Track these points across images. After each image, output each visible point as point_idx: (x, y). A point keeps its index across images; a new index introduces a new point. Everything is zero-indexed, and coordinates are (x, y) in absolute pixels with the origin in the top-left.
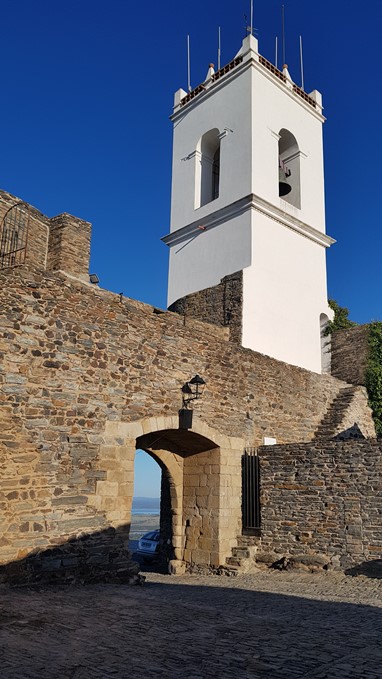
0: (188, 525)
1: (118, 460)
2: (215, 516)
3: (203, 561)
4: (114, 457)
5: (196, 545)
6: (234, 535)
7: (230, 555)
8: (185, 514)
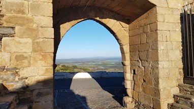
0: (134, 73)
1: (29, 15)
2: (155, 68)
3: (146, 103)
4: (23, 13)
5: (141, 89)
6: (175, 83)
7: (171, 101)
8: (132, 65)
